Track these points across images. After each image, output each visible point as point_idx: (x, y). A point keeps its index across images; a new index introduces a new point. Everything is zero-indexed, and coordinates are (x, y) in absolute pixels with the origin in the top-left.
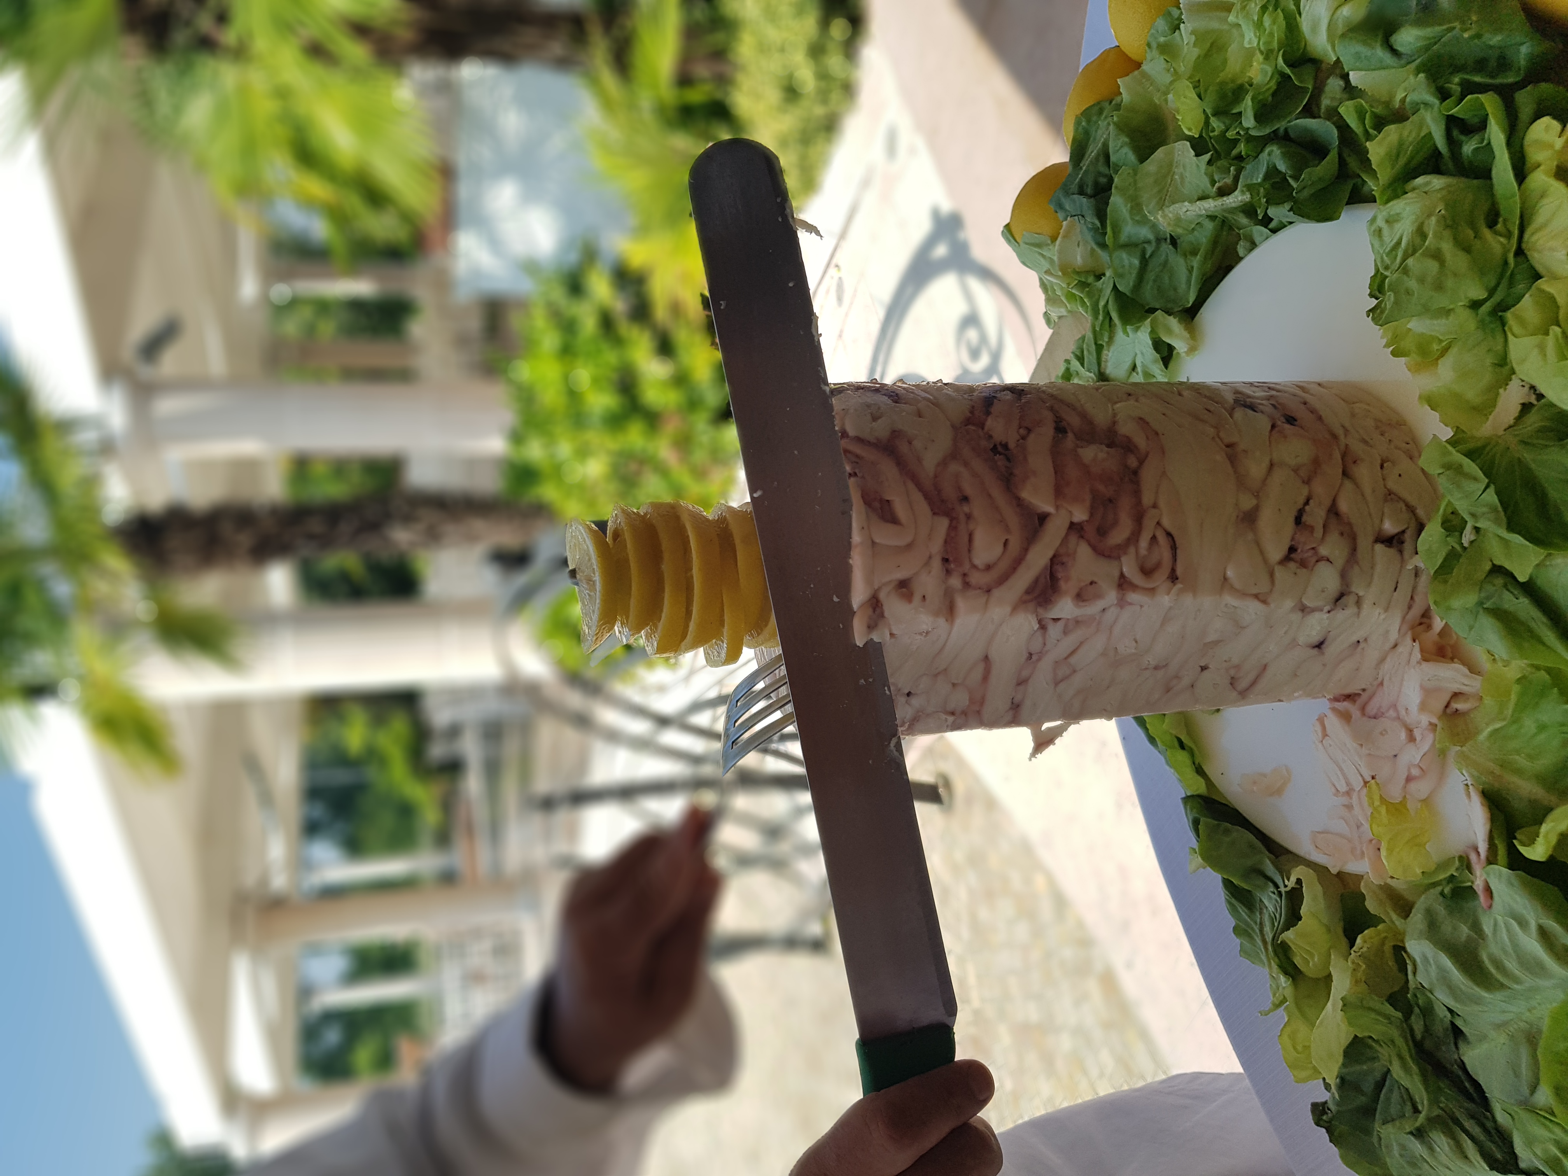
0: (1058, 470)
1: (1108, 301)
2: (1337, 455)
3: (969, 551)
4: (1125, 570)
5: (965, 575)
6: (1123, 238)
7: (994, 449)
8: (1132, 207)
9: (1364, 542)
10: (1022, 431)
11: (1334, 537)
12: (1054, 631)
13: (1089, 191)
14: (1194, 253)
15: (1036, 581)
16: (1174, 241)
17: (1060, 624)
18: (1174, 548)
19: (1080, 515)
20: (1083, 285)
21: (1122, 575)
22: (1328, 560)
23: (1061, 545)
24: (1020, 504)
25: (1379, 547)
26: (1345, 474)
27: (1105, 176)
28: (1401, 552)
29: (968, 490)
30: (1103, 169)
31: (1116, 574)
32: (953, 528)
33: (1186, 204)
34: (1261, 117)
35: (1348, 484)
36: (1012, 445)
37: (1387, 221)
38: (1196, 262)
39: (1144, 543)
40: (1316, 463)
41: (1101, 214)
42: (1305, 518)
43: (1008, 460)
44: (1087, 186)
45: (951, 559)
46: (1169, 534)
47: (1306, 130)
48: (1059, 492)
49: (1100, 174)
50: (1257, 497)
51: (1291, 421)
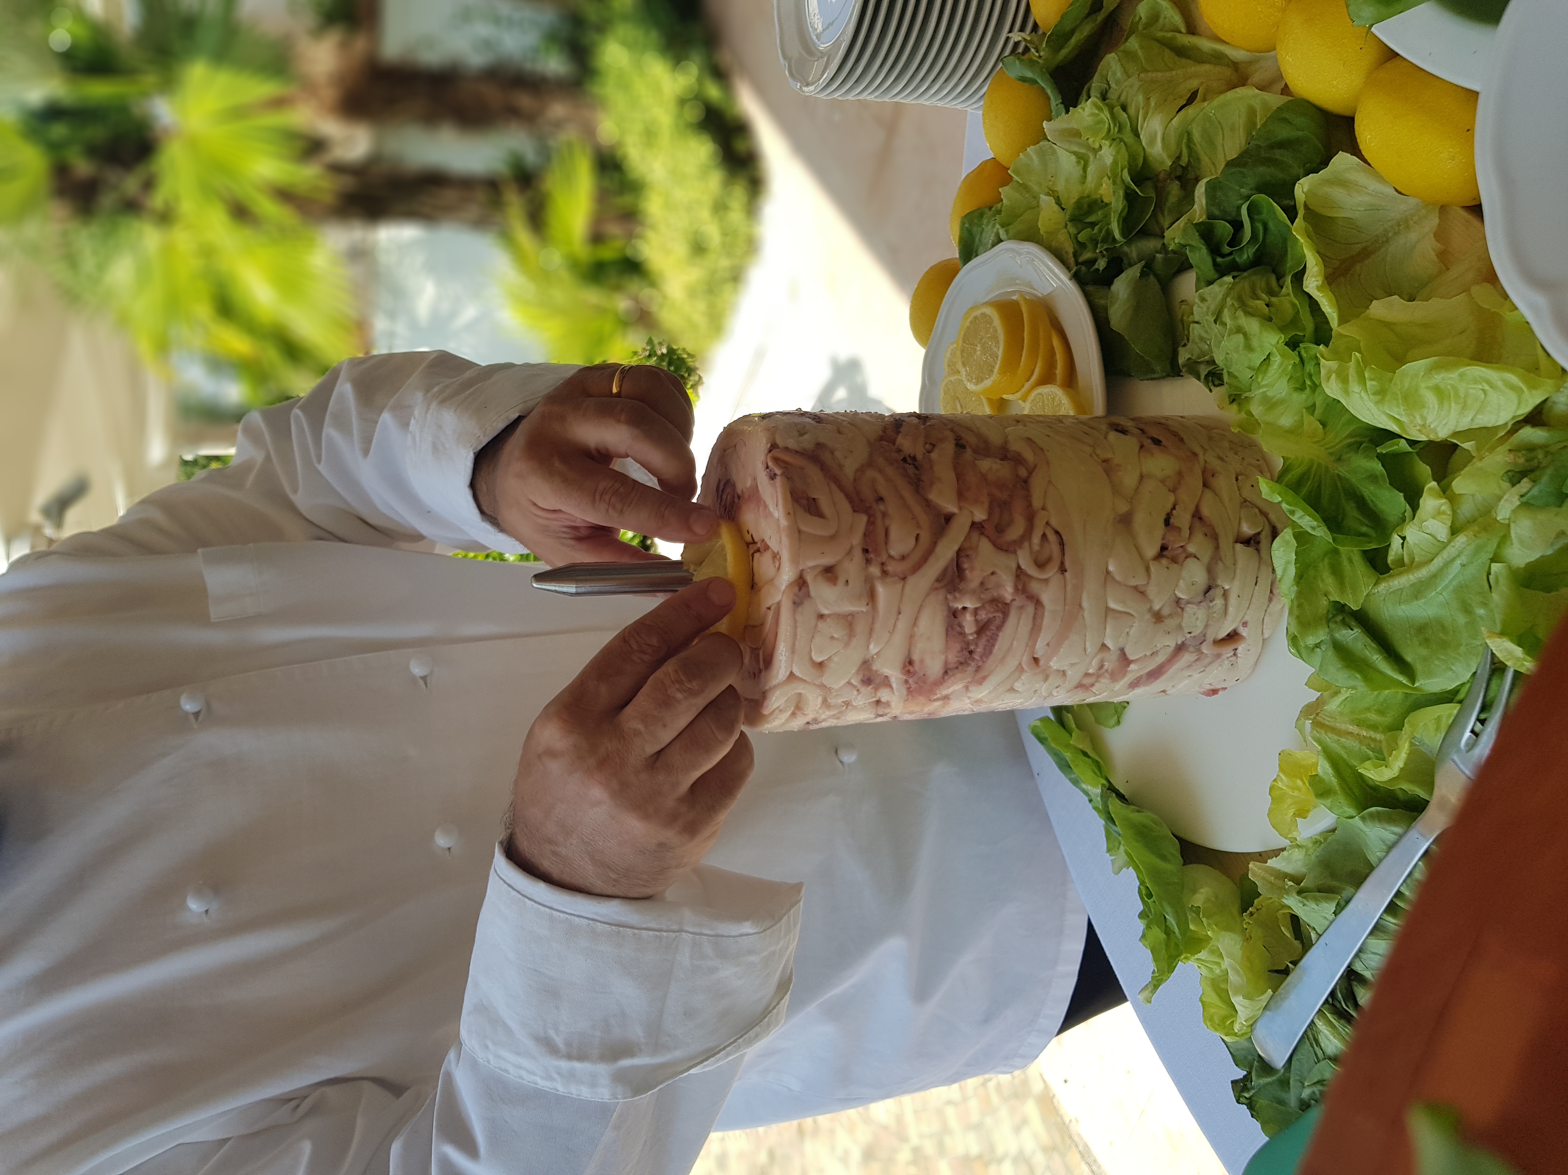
0: (959, 477)
2: (1198, 471)
3: (886, 543)
4: (1021, 562)
5: (883, 564)
7: (904, 460)
9: (1226, 542)
10: (928, 446)
11: (1199, 537)
15: (945, 571)
18: (1062, 544)
19: (980, 515)
21: (1019, 567)
22: (1195, 557)
23: (965, 539)
24: (928, 504)
25: (1239, 546)
26: (1205, 485)
28: (1258, 550)
29: (883, 492)
31: (1014, 566)
32: (871, 523)
35: (1208, 494)
36: (919, 457)
39: (1036, 540)
40: (1180, 474)
42: (1172, 521)
43: (916, 468)
45: (870, 550)
46: (1057, 532)
48: (961, 495)
50: (1131, 502)
51: (1157, 442)
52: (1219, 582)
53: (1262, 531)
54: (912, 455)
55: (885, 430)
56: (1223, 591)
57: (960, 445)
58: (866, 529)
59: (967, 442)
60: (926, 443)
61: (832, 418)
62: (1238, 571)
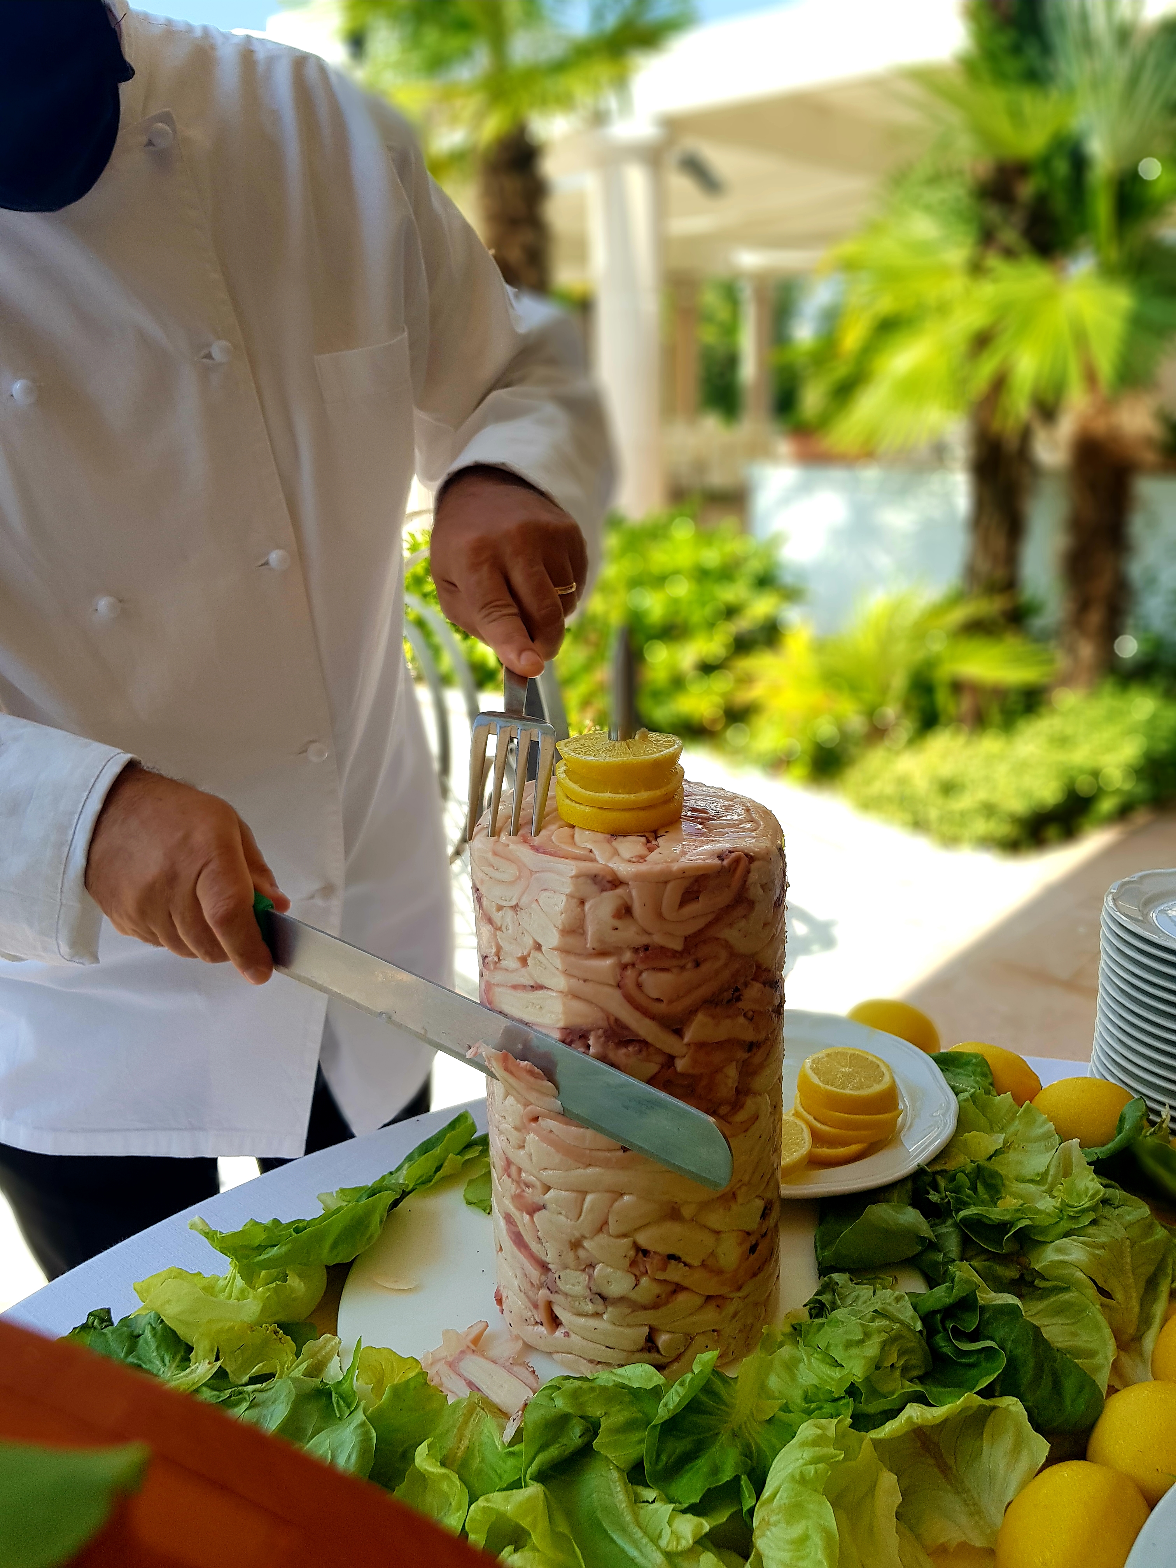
0: (719, 1045)
2: (724, 1290)
3: (654, 969)
5: (633, 965)
7: (737, 990)
9: (650, 1317)
10: (749, 1013)
11: (656, 1289)
19: (681, 1065)
22: (636, 1285)
23: (657, 1048)
24: (692, 1012)
25: (646, 1330)
26: (709, 1298)
28: (642, 1350)
29: (705, 968)
32: (675, 954)
35: (699, 1301)
36: (740, 1005)
40: (720, 1272)
42: (673, 1262)
43: (729, 1001)
45: (648, 953)
48: (701, 1046)
50: (692, 1220)
51: (753, 1249)
52: (610, 1309)
53: (661, 1354)
54: (741, 997)
55: (768, 970)
56: (600, 1312)
57: (751, 1047)
58: (668, 950)
59: (755, 1054)
60: (753, 1012)
61: (779, 918)
62: (621, 1329)
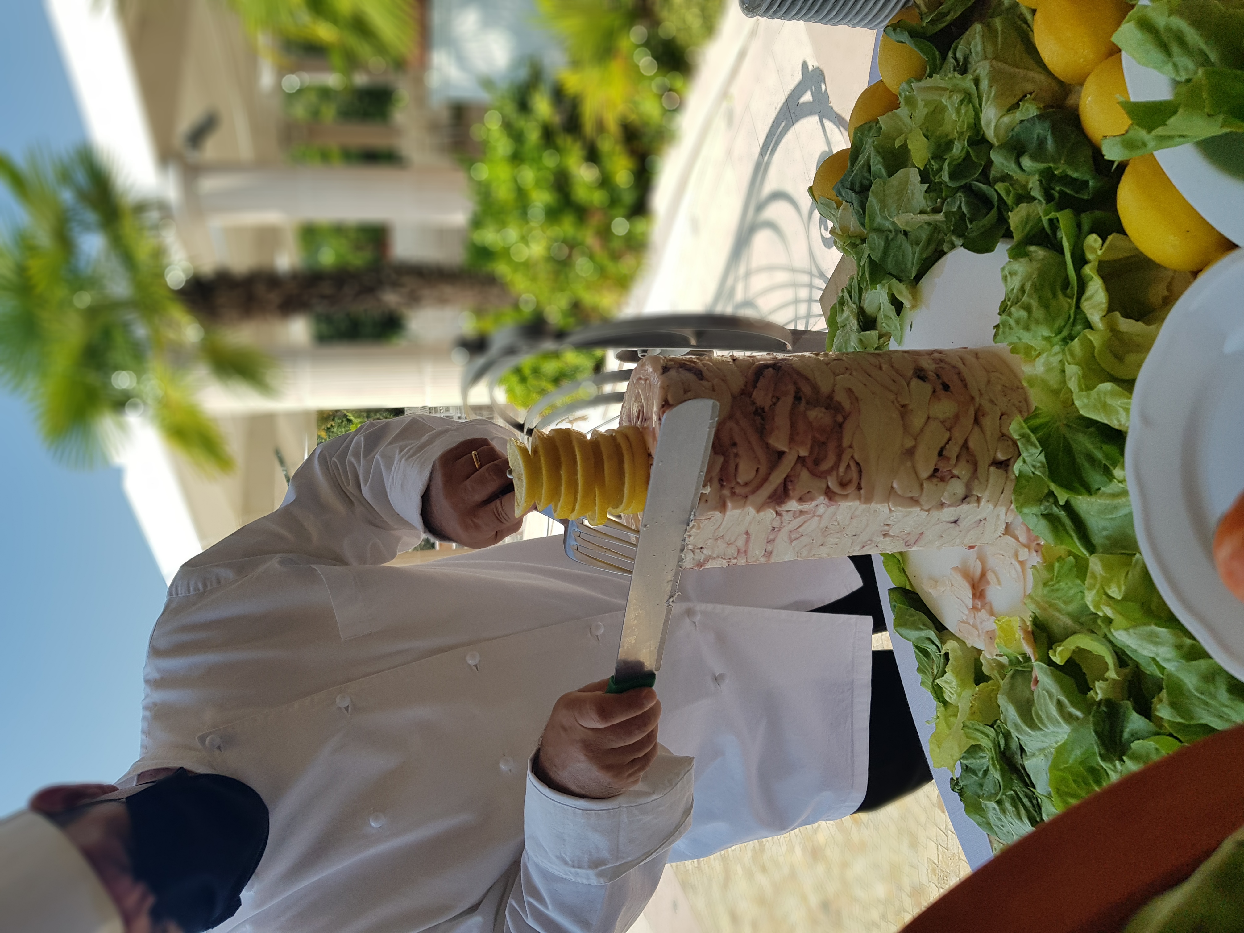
0: (793, 425)
1: (865, 263)
2: (972, 412)
3: (735, 475)
4: (829, 484)
5: (732, 488)
6: (875, 225)
7: (756, 413)
8: (881, 207)
9: (983, 464)
10: (774, 400)
11: (963, 463)
12: (787, 517)
13: (857, 188)
14: (918, 244)
15: (776, 491)
16: (906, 233)
17: (791, 514)
18: (860, 472)
19: (804, 453)
20: (854, 245)
21: (828, 487)
22: (958, 477)
23: (792, 469)
24: (767, 446)
25: (992, 469)
26: (976, 421)
27: (867, 179)
28: (1006, 471)
29: (737, 439)
30: (866, 175)
31: (824, 486)
32: (726, 462)
33: (912, 214)
34: (952, 177)
35: (977, 430)
36: (766, 409)
37: (1010, 273)
38: (918, 249)
39: (842, 469)
40: (957, 417)
41: (863, 206)
42: (944, 453)
43: (763, 419)
44: (856, 185)
45: (724, 479)
46: (857, 464)
47: (980, 188)
48: (792, 440)
49: (864, 178)
50: (916, 439)
51: (946, 387)
52: (974, 492)
54: (761, 408)
56: (976, 498)
57: (798, 397)
58: (723, 466)
59: (804, 393)
62: (989, 485)
